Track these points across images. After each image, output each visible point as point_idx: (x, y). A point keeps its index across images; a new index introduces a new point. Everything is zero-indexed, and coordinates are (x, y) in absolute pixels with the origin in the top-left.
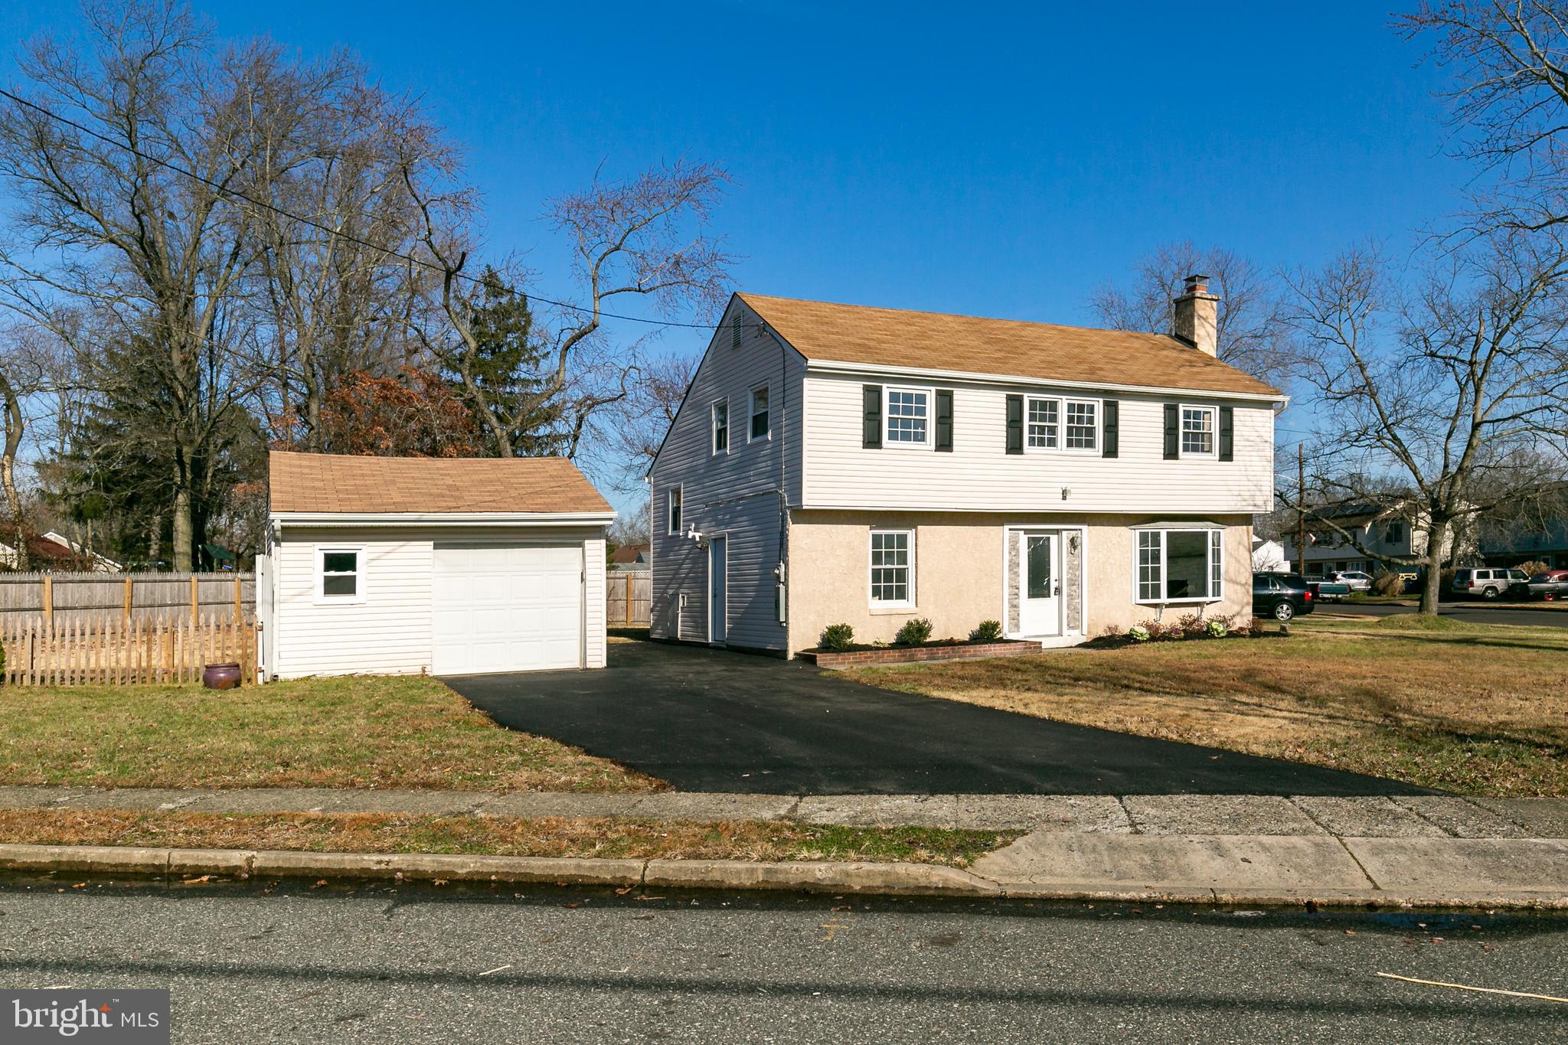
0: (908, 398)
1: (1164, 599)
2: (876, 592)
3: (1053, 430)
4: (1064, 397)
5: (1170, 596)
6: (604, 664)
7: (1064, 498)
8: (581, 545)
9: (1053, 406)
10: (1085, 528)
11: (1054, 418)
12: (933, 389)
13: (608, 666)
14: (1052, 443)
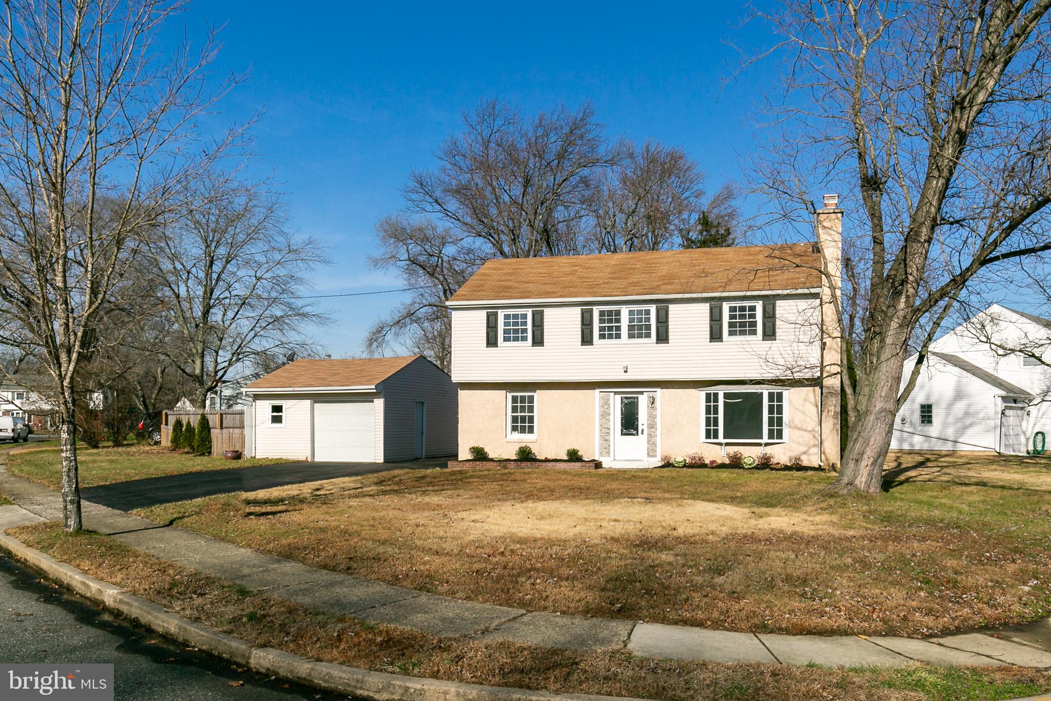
0: (516, 316)
1: (721, 439)
2: (514, 429)
3: (618, 328)
4: (624, 307)
5: (724, 438)
6: (382, 461)
7: (626, 372)
8: (373, 402)
9: (618, 313)
10: (659, 390)
11: (618, 321)
12: (530, 310)
13: (385, 462)
14: (618, 336)
